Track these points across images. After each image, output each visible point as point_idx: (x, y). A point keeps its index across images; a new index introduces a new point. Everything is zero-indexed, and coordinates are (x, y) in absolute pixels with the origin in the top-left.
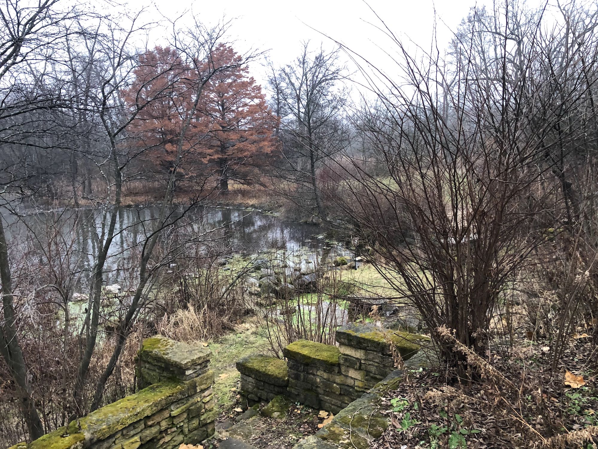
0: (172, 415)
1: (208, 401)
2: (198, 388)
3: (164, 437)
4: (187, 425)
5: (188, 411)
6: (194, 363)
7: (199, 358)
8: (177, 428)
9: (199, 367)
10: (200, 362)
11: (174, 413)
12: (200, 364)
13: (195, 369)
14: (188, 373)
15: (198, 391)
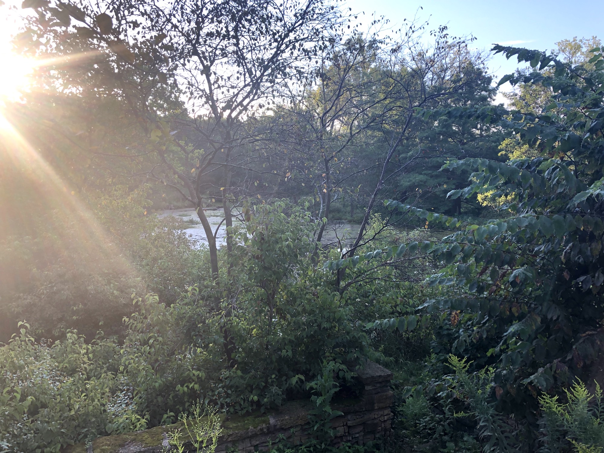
0: (348, 425)
1: (386, 421)
2: (376, 405)
3: (339, 443)
4: (361, 438)
5: (364, 424)
6: (373, 380)
7: (380, 376)
8: (352, 438)
9: (378, 385)
10: (380, 380)
11: (350, 423)
12: (380, 383)
13: (374, 386)
14: (368, 388)
15: (376, 408)
